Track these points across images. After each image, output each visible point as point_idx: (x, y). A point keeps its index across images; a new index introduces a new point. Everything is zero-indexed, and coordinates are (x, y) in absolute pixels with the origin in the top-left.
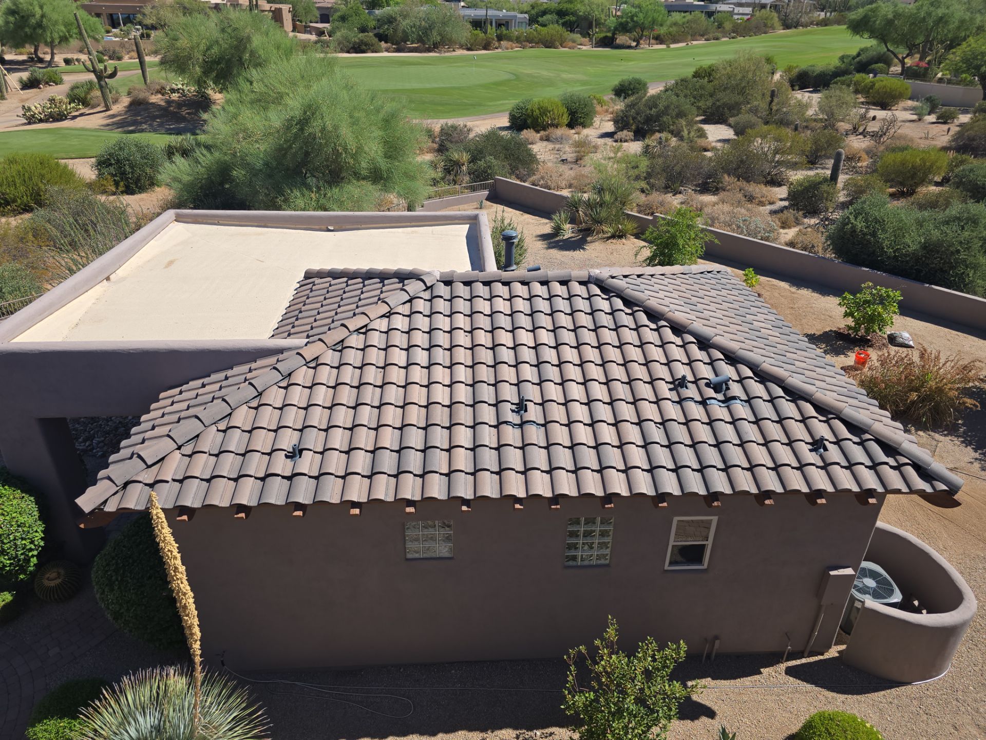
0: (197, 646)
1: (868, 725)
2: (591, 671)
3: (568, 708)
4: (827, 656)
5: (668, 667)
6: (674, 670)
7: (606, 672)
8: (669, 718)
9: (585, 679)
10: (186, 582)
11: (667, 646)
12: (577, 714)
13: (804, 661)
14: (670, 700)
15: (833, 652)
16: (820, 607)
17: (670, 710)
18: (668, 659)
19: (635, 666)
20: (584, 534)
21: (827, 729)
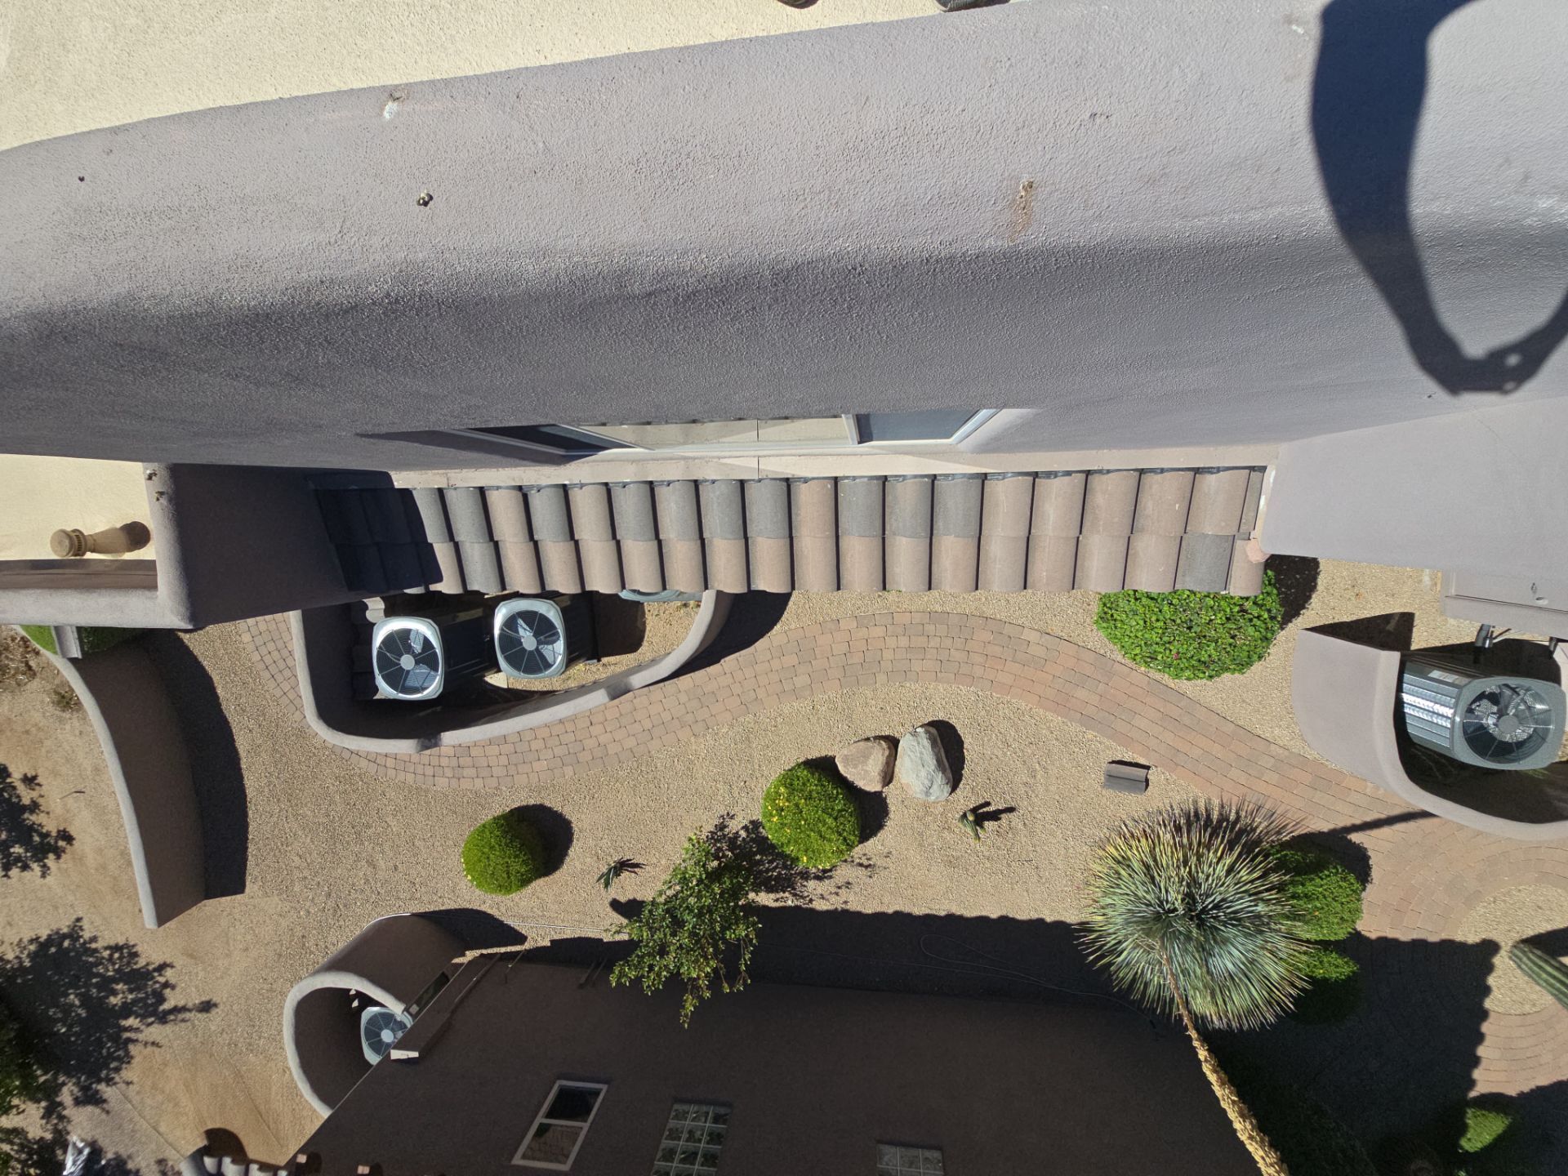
0: (1202, 1054)
1: (469, 877)
2: (721, 961)
3: (754, 924)
4: (476, 953)
5: (638, 956)
6: (633, 952)
7: (706, 958)
8: (653, 903)
9: (731, 954)
10: (1257, 1158)
11: (631, 981)
12: (746, 917)
13: (503, 950)
14: (648, 922)
15: (471, 955)
16: (453, 1012)
17: (650, 912)
18: (634, 965)
19: (674, 962)
20: (695, 1158)
21: (509, 877)
